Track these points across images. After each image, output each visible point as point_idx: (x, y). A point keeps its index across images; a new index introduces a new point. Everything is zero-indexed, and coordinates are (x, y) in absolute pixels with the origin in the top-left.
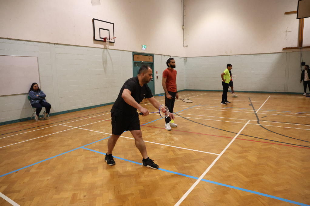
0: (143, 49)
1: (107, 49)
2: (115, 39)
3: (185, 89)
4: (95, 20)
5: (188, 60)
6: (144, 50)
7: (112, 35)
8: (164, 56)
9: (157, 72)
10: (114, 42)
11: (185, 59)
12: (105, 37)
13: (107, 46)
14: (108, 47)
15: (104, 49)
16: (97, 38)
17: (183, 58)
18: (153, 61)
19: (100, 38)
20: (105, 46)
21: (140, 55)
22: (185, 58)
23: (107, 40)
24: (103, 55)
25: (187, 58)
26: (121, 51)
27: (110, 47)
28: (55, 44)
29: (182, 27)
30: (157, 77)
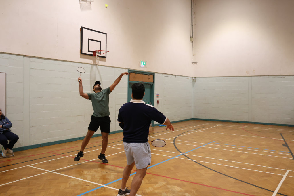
0: (142, 66)
1: (96, 65)
2: (107, 53)
3: (193, 117)
4: (83, 29)
5: (197, 80)
6: (143, 68)
7: (103, 48)
8: (167, 75)
9: (158, 95)
10: (106, 57)
11: (193, 80)
12: (95, 51)
13: (96, 61)
14: (98, 63)
15: (93, 65)
16: (85, 51)
17: (191, 78)
18: (154, 82)
19: (89, 51)
20: (94, 61)
21: (137, 73)
22: (193, 78)
23: (97, 54)
24: (91, 73)
25: (196, 78)
26: (114, 68)
27: (101, 63)
28: (30, 57)
29: (191, 39)
30: (158, 102)
